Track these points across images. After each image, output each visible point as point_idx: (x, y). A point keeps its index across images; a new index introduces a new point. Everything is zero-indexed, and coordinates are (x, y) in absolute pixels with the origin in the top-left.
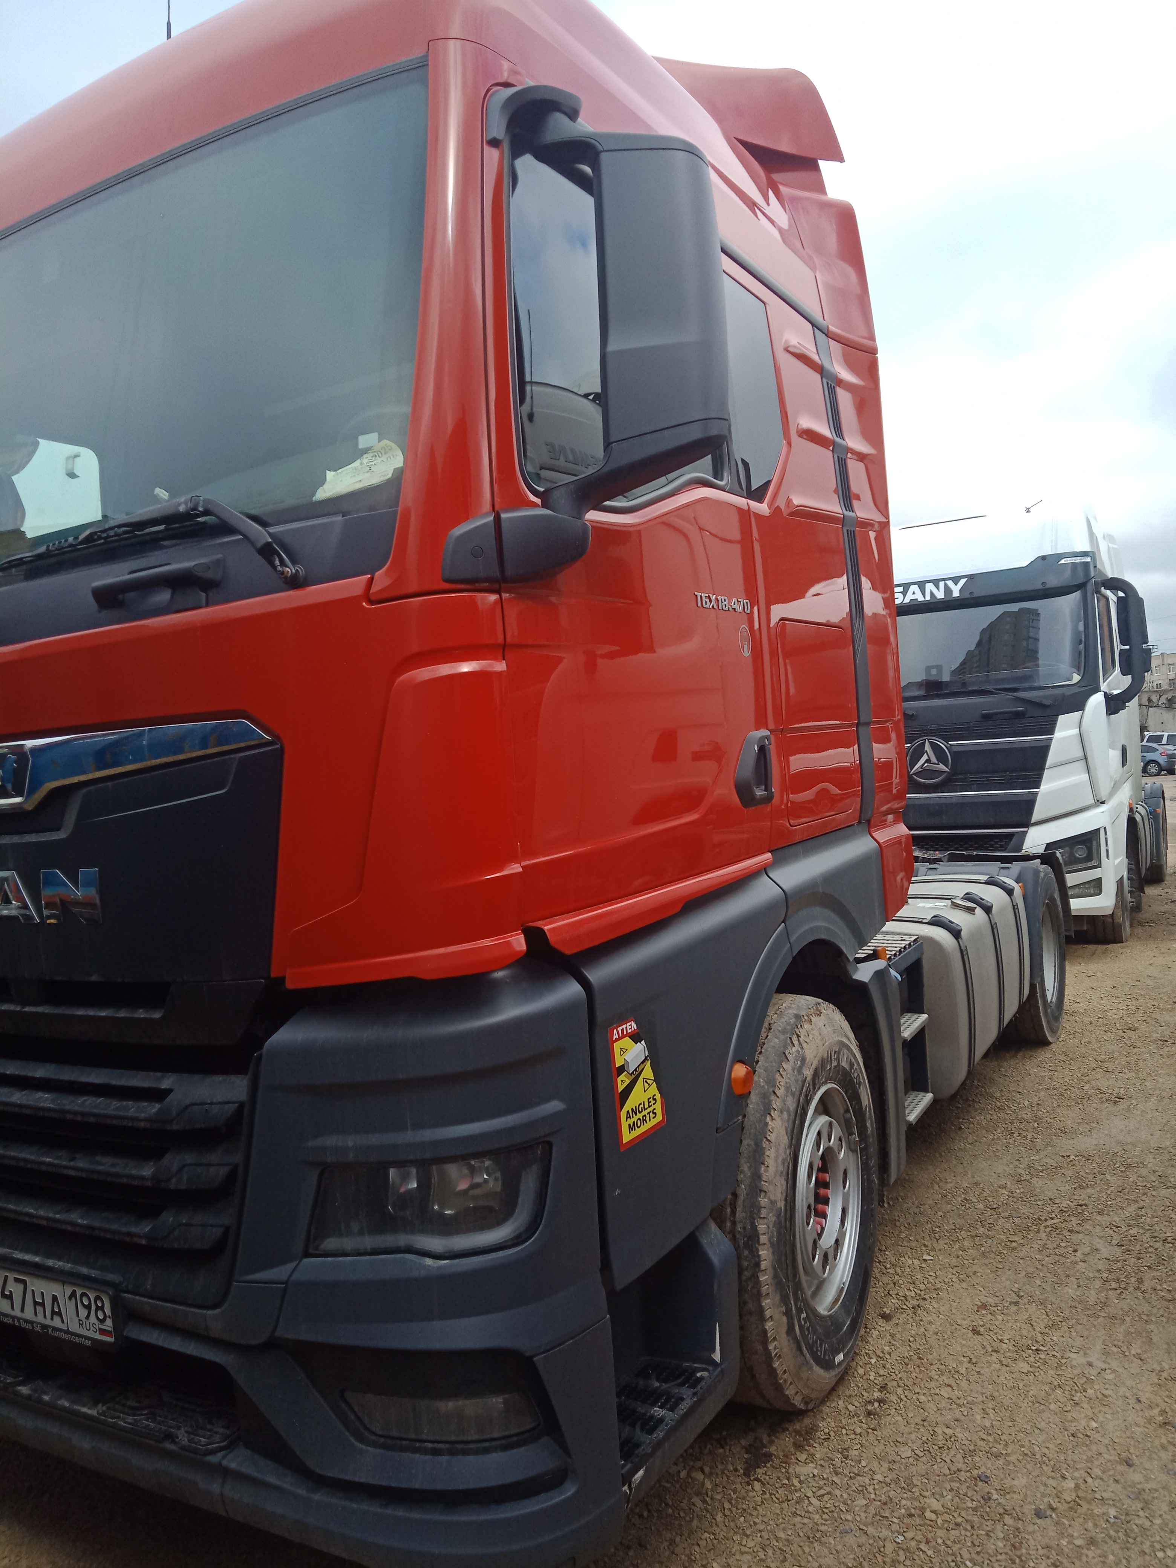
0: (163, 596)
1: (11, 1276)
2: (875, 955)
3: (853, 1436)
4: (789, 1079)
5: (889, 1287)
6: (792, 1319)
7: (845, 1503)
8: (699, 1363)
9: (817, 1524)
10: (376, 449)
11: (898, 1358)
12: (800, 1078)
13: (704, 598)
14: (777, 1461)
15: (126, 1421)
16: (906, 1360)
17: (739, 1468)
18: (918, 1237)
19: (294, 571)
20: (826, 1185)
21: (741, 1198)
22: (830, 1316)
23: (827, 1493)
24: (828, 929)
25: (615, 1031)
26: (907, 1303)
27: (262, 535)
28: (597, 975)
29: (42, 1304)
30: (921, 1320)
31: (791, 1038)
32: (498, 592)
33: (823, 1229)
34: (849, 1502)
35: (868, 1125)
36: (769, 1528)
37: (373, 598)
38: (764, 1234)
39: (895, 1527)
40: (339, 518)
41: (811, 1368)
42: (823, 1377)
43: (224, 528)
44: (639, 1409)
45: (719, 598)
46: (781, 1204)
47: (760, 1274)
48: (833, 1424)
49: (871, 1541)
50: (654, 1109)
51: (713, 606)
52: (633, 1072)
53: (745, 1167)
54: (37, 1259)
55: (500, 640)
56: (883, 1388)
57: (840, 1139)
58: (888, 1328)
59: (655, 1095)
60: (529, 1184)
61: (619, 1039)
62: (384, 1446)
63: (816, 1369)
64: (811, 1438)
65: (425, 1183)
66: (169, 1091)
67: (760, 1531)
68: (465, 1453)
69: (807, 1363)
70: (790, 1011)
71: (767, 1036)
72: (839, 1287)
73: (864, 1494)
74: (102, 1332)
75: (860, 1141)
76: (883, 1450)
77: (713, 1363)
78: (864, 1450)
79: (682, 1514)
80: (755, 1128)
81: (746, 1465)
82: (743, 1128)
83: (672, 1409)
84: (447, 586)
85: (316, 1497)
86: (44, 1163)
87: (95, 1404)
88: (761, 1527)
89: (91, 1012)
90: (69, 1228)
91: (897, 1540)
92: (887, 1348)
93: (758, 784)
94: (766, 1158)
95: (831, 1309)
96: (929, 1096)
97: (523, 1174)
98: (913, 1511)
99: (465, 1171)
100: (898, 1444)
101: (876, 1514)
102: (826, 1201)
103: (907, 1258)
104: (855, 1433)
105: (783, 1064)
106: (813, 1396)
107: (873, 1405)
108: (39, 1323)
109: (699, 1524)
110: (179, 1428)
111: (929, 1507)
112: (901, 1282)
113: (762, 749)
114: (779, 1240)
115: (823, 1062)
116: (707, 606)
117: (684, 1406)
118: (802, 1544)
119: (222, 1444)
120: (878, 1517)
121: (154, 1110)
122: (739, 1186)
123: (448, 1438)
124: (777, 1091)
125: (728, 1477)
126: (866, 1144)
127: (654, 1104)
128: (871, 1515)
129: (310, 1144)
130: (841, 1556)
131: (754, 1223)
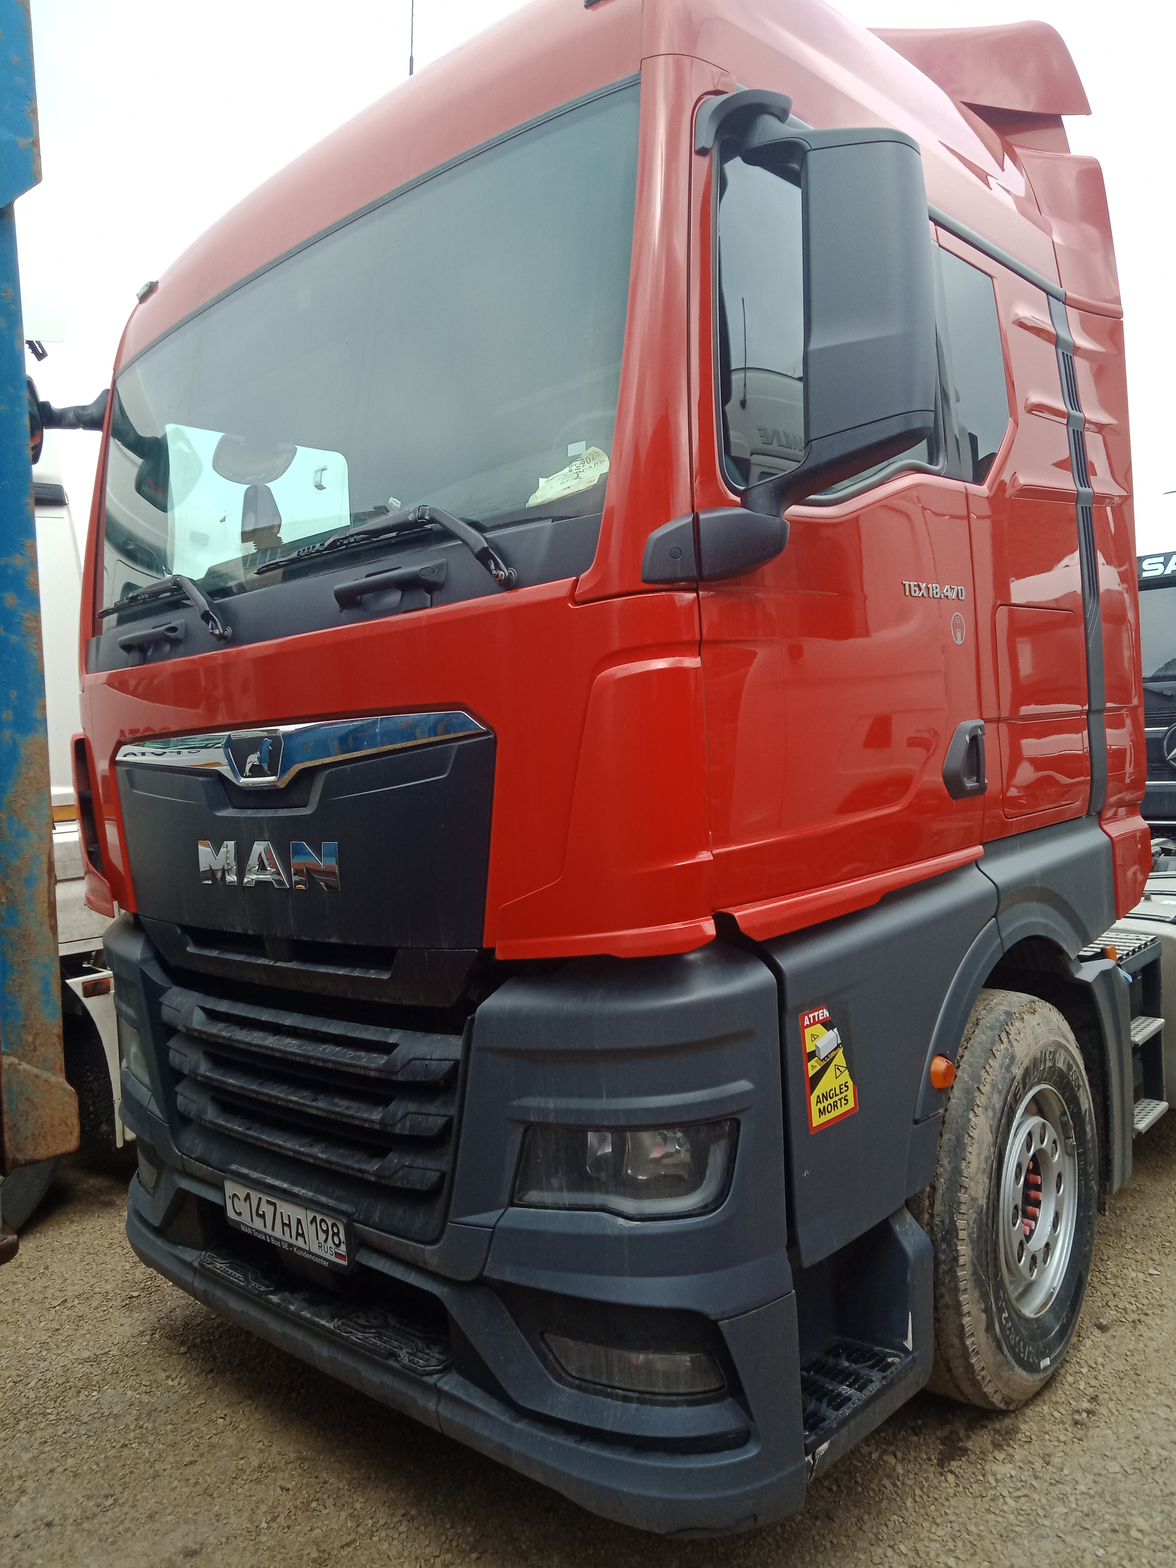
0: (394, 598)
1: (265, 1198)
2: (1102, 954)
3: (1056, 1443)
4: (996, 1076)
5: (1107, 1298)
6: (992, 1317)
7: (1043, 1508)
8: (891, 1349)
9: (1012, 1525)
10: (584, 457)
11: (1112, 1371)
12: (1008, 1076)
13: (912, 587)
14: (973, 1457)
15: (357, 1337)
16: (1122, 1375)
17: (933, 1457)
18: (1145, 1250)
19: (507, 574)
20: (1038, 1188)
21: (940, 1191)
22: (1037, 1320)
23: (1025, 1496)
24: (1046, 926)
25: (806, 1017)
26: (1127, 1316)
27: (478, 540)
28: (789, 962)
29: (289, 1225)
30: (1141, 1336)
31: (999, 1035)
32: (696, 591)
33: (1032, 1232)
34: (1047, 1508)
35: (1088, 1129)
36: (960, 1520)
37: (577, 599)
38: (964, 1230)
39: (1095, 1540)
40: (549, 523)
41: (1012, 1368)
42: (1026, 1380)
43: (446, 535)
44: (827, 1385)
45: (930, 586)
46: (983, 1202)
47: (958, 1269)
48: (1035, 1428)
49: (1069, 1550)
50: (846, 1096)
51: (923, 595)
52: (824, 1059)
53: (945, 1162)
54: (285, 1186)
55: (698, 637)
56: (1094, 1399)
57: (1054, 1142)
58: (1103, 1339)
59: (847, 1082)
60: (717, 1157)
61: (811, 1025)
62: (578, 1388)
63: (1019, 1370)
64: (1011, 1439)
65: (619, 1148)
66: (395, 1046)
67: (951, 1522)
68: (654, 1403)
69: (1008, 1363)
70: (1001, 1008)
71: (974, 1031)
72: (1048, 1292)
73: (1064, 1502)
74: (338, 1255)
75: (1078, 1145)
76: (1088, 1462)
77: (905, 1350)
78: (1068, 1459)
79: (871, 1494)
80: (957, 1122)
81: (940, 1456)
82: (944, 1122)
83: (860, 1389)
84: (646, 586)
85: (519, 1425)
86: (291, 1101)
87: (332, 1319)
88: (953, 1518)
89: (331, 970)
90: (311, 1161)
91: (1097, 1553)
92: (1100, 1360)
93: (970, 776)
94: (968, 1154)
95: (1038, 1313)
96: (1163, 1106)
97: (712, 1147)
98: (1117, 1527)
99: (659, 1139)
100: (1106, 1458)
101: (1076, 1524)
102: (1037, 1204)
103: (1131, 1270)
104: (1059, 1440)
105: (990, 1061)
106: (1015, 1396)
107: (1081, 1415)
108: (287, 1242)
109: (888, 1506)
110: (401, 1349)
111: (1135, 1525)
112: (1121, 1294)
113: (974, 739)
114: (979, 1237)
115: (1035, 1062)
116: (916, 594)
117: (873, 1388)
118: (994, 1541)
119: (437, 1368)
120: (1078, 1528)
121: (382, 1062)
122: (938, 1179)
123: (638, 1388)
124: (981, 1088)
125: (920, 1465)
126: (1085, 1148)
127: (846, 1091)
128: (1070, 1524)
129: (516, 1103)
130: (1035, 1560)
131: (953, 1218)
